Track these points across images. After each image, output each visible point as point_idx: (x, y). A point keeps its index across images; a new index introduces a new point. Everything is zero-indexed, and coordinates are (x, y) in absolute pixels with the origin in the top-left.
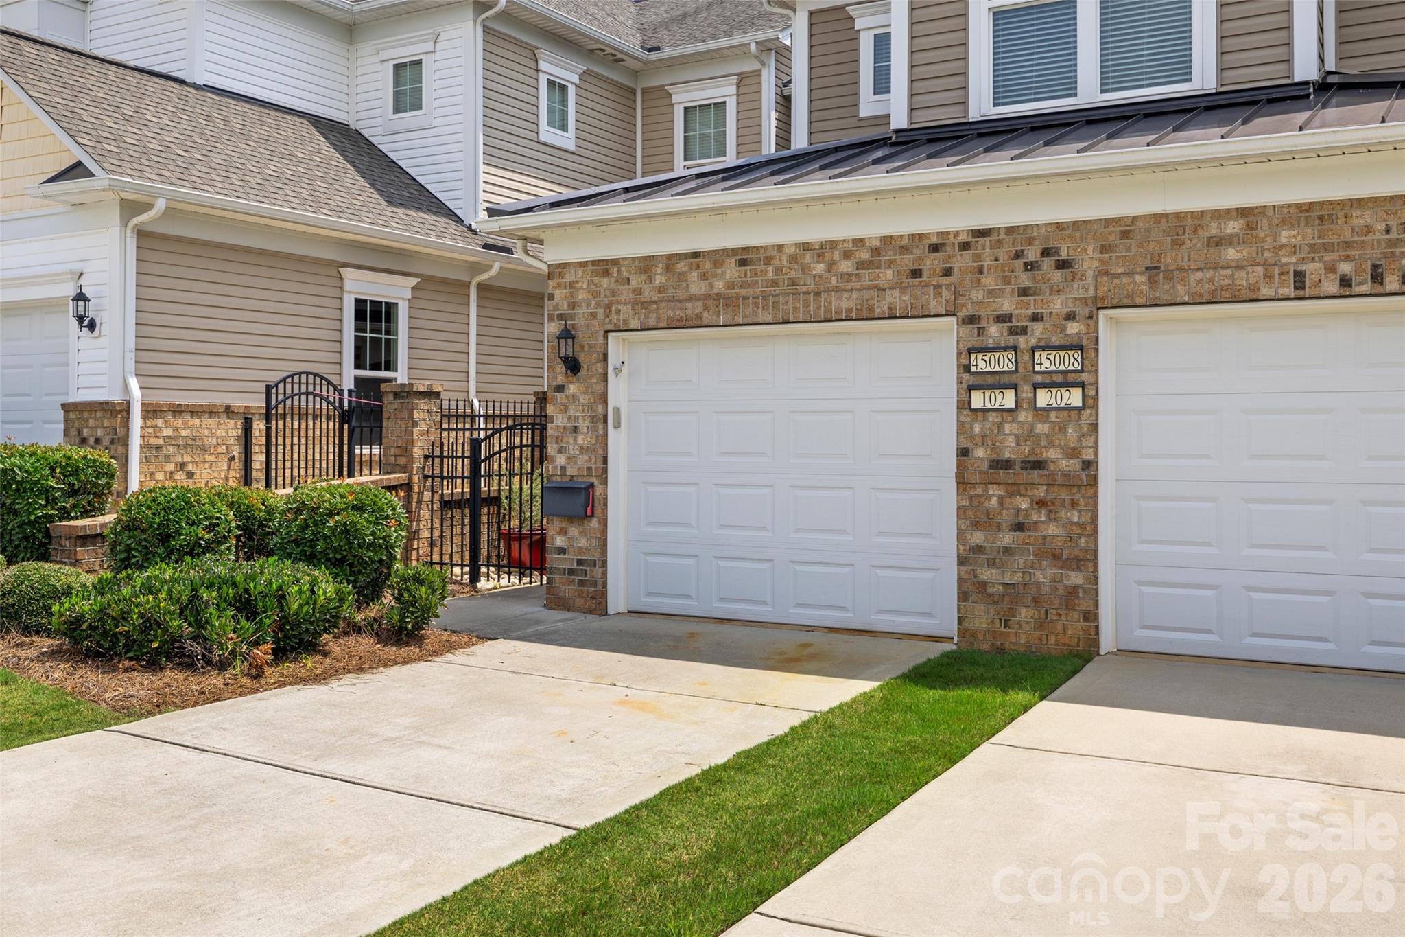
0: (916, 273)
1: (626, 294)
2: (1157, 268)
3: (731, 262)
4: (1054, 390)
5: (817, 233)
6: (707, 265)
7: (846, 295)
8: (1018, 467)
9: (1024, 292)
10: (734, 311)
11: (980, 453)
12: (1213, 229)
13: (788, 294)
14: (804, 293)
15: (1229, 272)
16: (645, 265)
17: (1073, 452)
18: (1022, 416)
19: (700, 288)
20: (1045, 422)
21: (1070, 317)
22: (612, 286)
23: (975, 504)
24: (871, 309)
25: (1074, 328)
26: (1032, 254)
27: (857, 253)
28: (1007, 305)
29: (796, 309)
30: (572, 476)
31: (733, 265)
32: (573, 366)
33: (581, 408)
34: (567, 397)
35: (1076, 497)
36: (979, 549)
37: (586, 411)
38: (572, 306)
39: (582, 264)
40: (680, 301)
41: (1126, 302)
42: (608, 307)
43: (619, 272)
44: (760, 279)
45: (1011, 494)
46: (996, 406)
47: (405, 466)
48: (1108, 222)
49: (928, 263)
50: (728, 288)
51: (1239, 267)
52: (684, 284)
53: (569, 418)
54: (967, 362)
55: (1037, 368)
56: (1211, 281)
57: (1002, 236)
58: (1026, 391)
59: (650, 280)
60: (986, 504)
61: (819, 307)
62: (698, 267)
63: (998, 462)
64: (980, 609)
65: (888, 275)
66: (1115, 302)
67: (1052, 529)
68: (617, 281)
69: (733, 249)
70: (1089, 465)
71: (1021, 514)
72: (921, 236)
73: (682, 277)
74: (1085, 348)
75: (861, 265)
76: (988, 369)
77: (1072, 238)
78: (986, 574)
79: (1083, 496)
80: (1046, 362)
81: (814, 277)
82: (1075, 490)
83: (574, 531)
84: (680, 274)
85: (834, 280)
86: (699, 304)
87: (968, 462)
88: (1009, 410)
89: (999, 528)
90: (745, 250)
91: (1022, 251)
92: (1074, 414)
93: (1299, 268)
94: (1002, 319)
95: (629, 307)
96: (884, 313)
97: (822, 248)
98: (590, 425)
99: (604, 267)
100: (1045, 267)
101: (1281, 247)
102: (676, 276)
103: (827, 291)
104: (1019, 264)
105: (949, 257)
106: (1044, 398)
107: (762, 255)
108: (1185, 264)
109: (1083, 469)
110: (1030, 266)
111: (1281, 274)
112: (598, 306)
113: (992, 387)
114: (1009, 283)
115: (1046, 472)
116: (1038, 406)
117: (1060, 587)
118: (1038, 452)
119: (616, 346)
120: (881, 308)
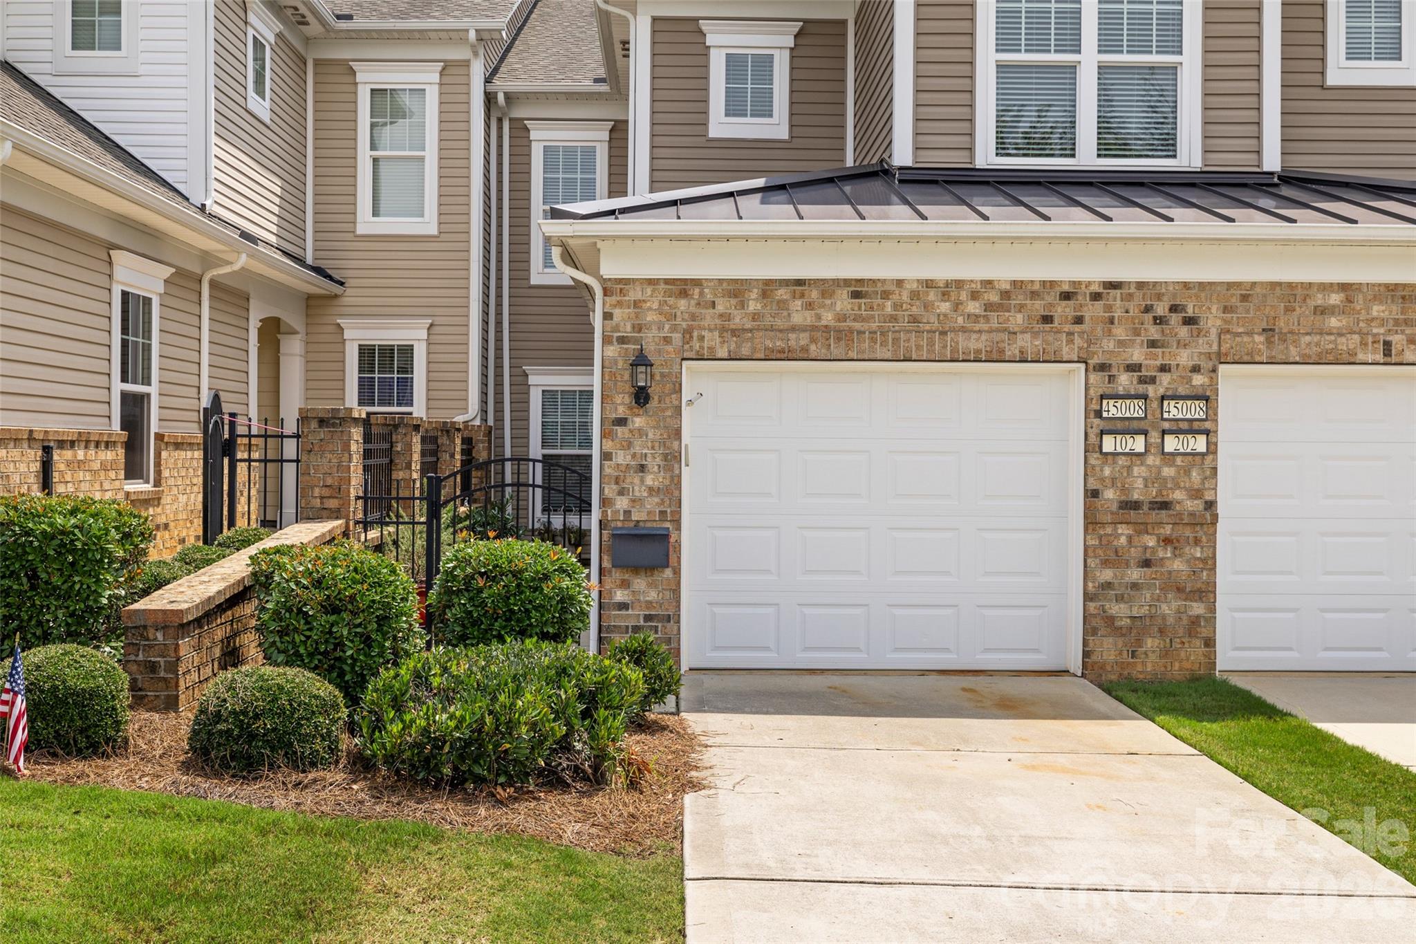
0: (1047, 319)
1: (709, 318)
2: (1272, 330)
3: (843, 294)
4: (1181, 437)
5: (943, 271)
6: (815, 294)
7: (974, 336)
8: (1145, 508)
9: (1153, 344)
10: (847, 345)
11: (1109, 494)
12: (1319, 300)
13: (909, 332)
14: (928, 332)
15: (1332, 338)
16: (736, 289)
17: (1196, 494)
18: (1150, 460)
19: (806, 319)
20: (1171, 466)
21: (1196, 369)
22: (693, 309)
23: (1105, 542)
24: (1002, 351)
25: (1198, 380)
26: (1161, 309)
27: (986, 295)
28: (1137, 354)
29: (919, 347)
30: (638, 522)
31: (845, 295)
32: (641, 397)
33: (650, 444)
34: (631, 431)
35: (1199, 535)
36: (1108, 585)
37: (657, 448)
38: (638, 328)
39: (651, 282)
40: (781, 331)
41: (1246, 358)
42: (688, 333)
43: (701, 294)
44: (877, 313)
45: (1139, 533)
46: (1127, 450)
47: (338, 510)
48: (1230, 285)
49: (1059, 310)
50: (839, 320)
51: (1340, 335)
52: (785, 313)
53: (634, 456)
54: (1098, 408)
55: (1166, 415)
56: (1318, 344)
57: (1133, 290)
58: (1154, 437)
59: (742, 305)
60: (1115, 543)
61: (945, 347)
63: (1127, 503)
64: (1108, 642)
65: (1018, 319)
66: (1237, 358)
67: (1178, 565)
68: (699, 304)
69: (845, 280)
70: (1210, 505)
71: (1149, 551)
72: (1052, 284)
73: (782, 304)
74: (1207, 398)
76: (1119, 415)
77: (1197, 297)
78: (1116, 609)
79: (1205, 534)
80: (1174, 410)
81: (939, 315)
82: (1198, 528)
83: (640, 583)
84: (779, 302)
85: (960, 320)
86: (807, 335)
87: (1098, 503)
88: (1139, 455)
89: (1127, 565)
90: (860, 281)
91: (1152, 306)
92: (1198, 458)
93: (1389, 339)
94: (1132, 368)
95: (717, 334)
96: (1014, 356)
97: (947, 287)
98: (662, 463)
99: (682, 287)
100: (1172, 322)
101: (1373, 320)
102: (775, 304)
103: (953, 330)
104: (1148, 317)
105: (1081, 306)
106: (1171, 443)
107: (879, 288)
108: (1295, 328)
109: (1206, 509)
110: (1159, 321)
111: (1375, 343)
112: (674, 329)
113: (1123, 432)
114: (1139, 335)
115: (1171, 512)
116: (1166, 450)
117: (1184, 617)
118: (1165, 493)
119: (693, 378)
120: (1012, 351)
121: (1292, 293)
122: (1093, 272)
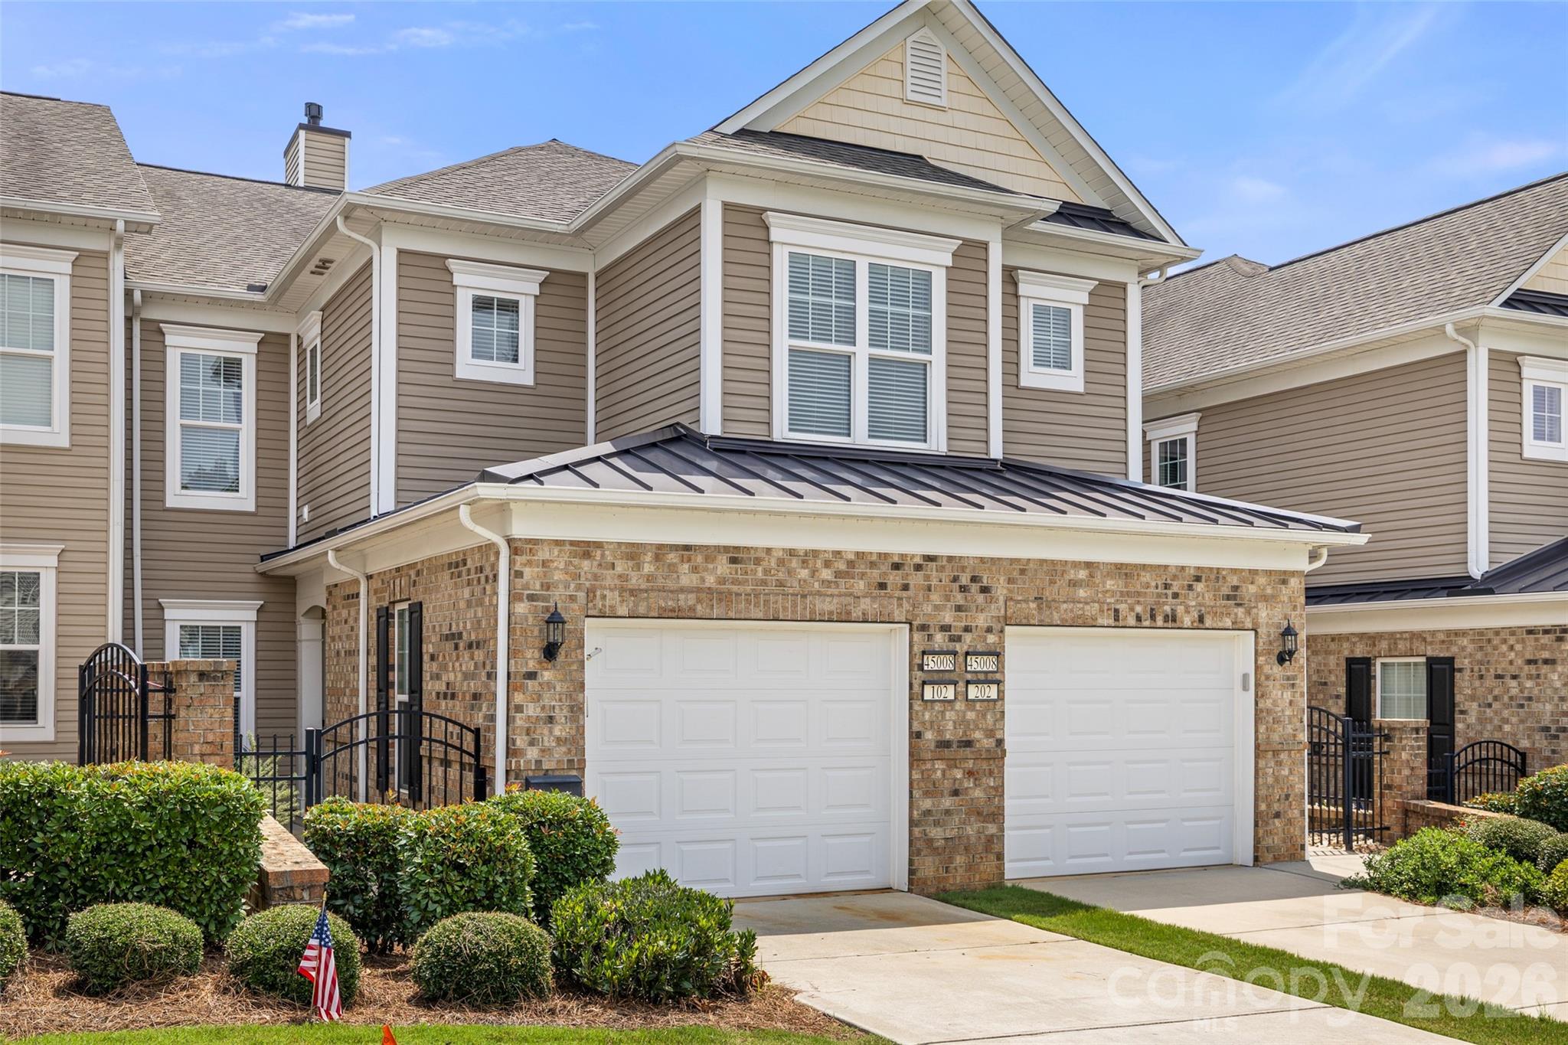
0: (882, 586)
1: (609, 578)
2: (1041, 598)
3: (723, 559)
4: (980, 686)
5: (803, 542)
6: (699, 559)
7: (828, 599)
8: (955, 746)
9: (959, 608)
10: (727, 606)
11: (929, 735)
12: (1071, 574)
13: (778, 594)
14: (792, 595)
15: (1081, 605)
16: (633, 552)
17: (990, 733)
18: (958, 706)
19: (692, 581)
20: (972, 711)
21: (989, 630)
22: (595, 570)
23: (925, 776)
24: (849, 613)
25: (991, 639)
26: (965, 580)
27: (836, 564)
28: (948, 617)
29: (785, 609)
30: (547, 770)
31: (725, 561)
32: (550, 652)
33: (557, 697)
34: (540, 684)
35: (992, 768)
36: (928, 812)
37: (564, 700)
38: (547, 586)
39: (558, 543)
40: (672, 592)
41: (1024, 621)
42: (591, 593)
43: (603, 556)
44: (749, 577)
45: (950, 767)
46: (942, 698)
48: (1013, 561)
49: (891, 578)
50: (720, 583)
51: (1087, 603)
52: (675, 576)
53: (543, 708)
54: (920, 662)
55: (969, 668)
56: (1071, 610)
57: (944, 563)
58: (961, 686)
59: (638, 567)
60: (933, 777)
61: (805, 608)
62: (689, 560)
63: (941, 742)
64: (929, 861)
65: (860, 585)
66: (1018, 621)
67: (978, 793)
68: (600, 565)
69: (724, 547)
70: (1000, 742)
71: (957, 782)
72: (886, 555)
73: (672, 568)
74: (997, 654)
75: (838, 574)
76: (936, 668)
77: (990, 569)
78: (936, 833)
79: (997, 766)
80: (976, 664)
81: (800, 581)
82: (991, 762)
84: (670, 565)
85: (816, 585)
86: (692, 596)
87: (921, 743)
88: (950, 701)
89: (942, 796)
90: (737, 549)
91: (958, 576)
92: (991, 704)
93: (1117, 607)
94: (945, 628)
95: (617, 593)
96: (859, 618)
97: (806, 555)
98: (568, 714)
99: (585, 549)
100: (973, 591)
101: (1107, 591)
102: (666, 566)
103: (811, 594)
104: (956, 586)
105: (907, 575)
106: (973, 692)
107: (753, 555)
108: (1056, 597)
109: (997, 746)
110: (963, 589)
111: (1108, 610)
112: (579, 588)
113: (939, 682)
114: (949, 601)
115: (973, 749)
116: (969, 698)
117: (983, 837)
118: (968, 733)
119: (595, 633)
120: (856, 613)
121: (1054, 569)
122: (914, 546)
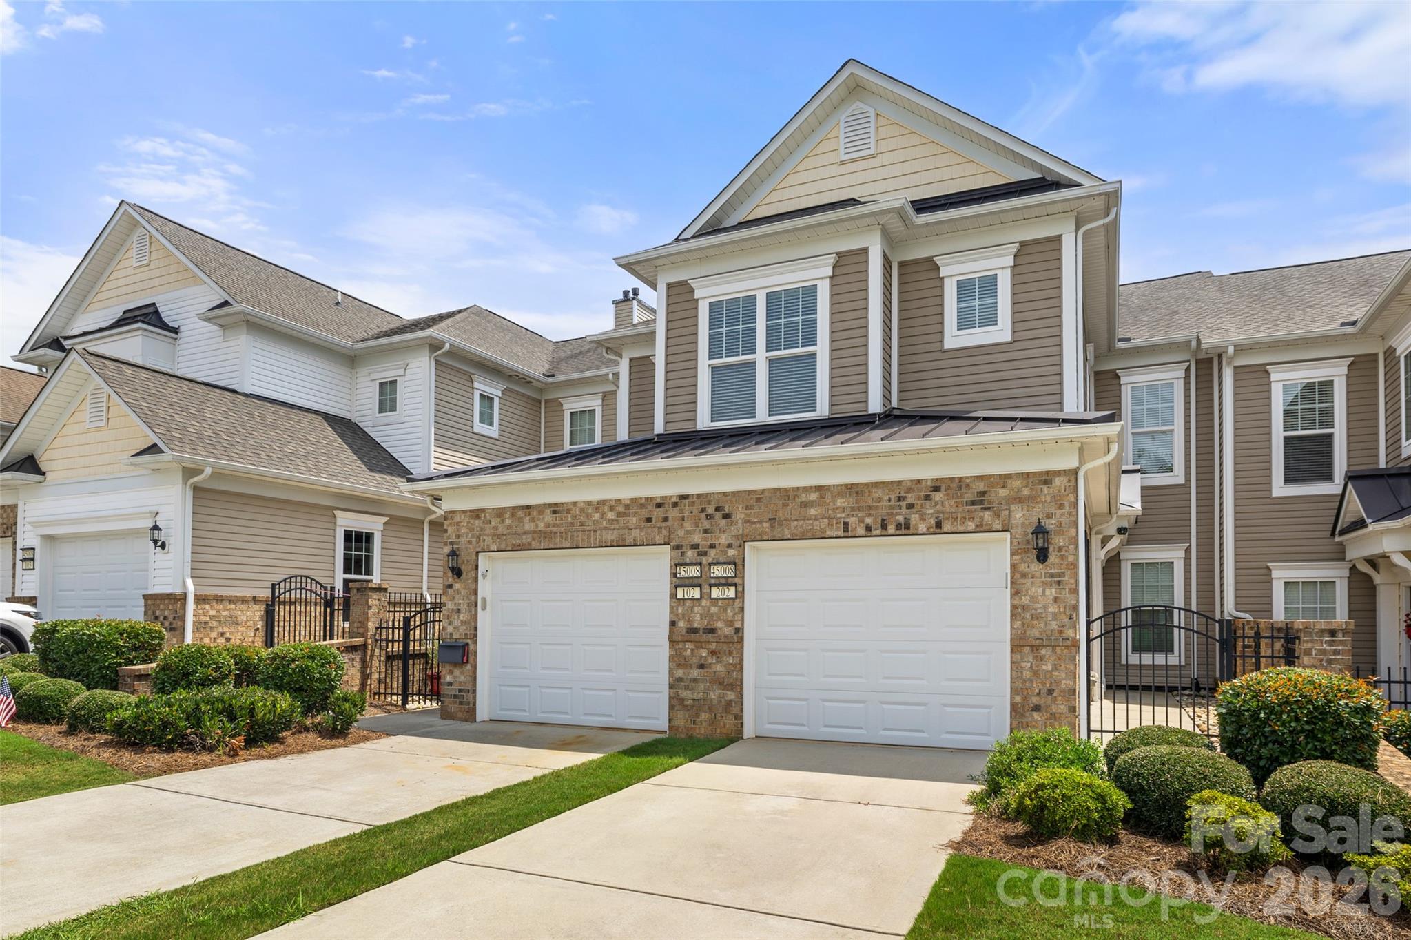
0: (649, 520)
1: (489, 530)
2: (775, 519)
3: (548, 512)
4: (720, 588)
5: (595, 495)
6: (535, 513)
7: (610, 532)
8: (701, 632)
9: (706, 531)
10: (549, 541)
11: (681, 624)
12: (803, 498)
13: (579, 531)
14: (588, 530)
15: (811, 522)
16: (500, 512)
17: (730, 623)
18: (704, 603)
19: (531, 527)
20: (716, 606)
21: (730, 546)
22: (481, 524)
23: (678, 653)
24: (624, 540)
25: (731, 552)
26: (710, 510)
27: (617, 507)
28: (697, 539)
29: (583, 540)
30: (457, 639)
32: (457, 572)
33: (462, 598)
34: (454, 590)
35: (732, 649)
36: (680, 679)
37: (466, 600)
38: (458, 536)
39: (464, 512)
40: (519, 534)
41: (758, 538)
42: (478, 537)
43: (485, 516)
44: (564, 521)
45: (697, 648)
46: (690, 597)
47: (363, 634)
48: (750, 492)
49: (655, 514)
50: (546, 527)
51: (816, 519)
52: (522, 524)
53: (455, 604)
54: (675, 572)
55: (712, 575)
56: (801, 526)
57: (695, 499)
58: (706, 589)
59: (503, 521)
60: (684, 653)
61: (596, 539)
62: (529, 515)
63: (691, 629)
64: (680, 714)
65: (633, 521)
66: (753, 538)
67: (719, 668)
68: (484, 522)
69: (549, 504)
70: (739, 631)
71: (703, 659)
72: (651, 498)
73: (521, 520)
74: (738, 564)
75: (619, 515)
76: (686, 576)
77: (731, 501)
78: (685, 694)
79: (736, 648)
80: (717, 572)
81: (594, 521)
82: (731, 645)
83: (457, 672)
84: (519, 518)
85: (604, 523)
86: (530, 536)
87: (675, 629)
88: (697, 599)
89: (691, 668)
90: (556, 504)
91: (705, 508)
92: (731, 601)
93: (847, 520)
94: (694, 546)
95: (491, 537)
96: (631, 543)
97: (598, 504)
98: (468, 608)
99: (476, 513)
100: (716, 517)
101: (837, 508)
102: (517, 519)
103: (600, 529)
104: (703, 515)
106: (715, 593)
107: (565, 507)
108: (789, 517)
109: (736, 633)
110: (709, 517)
111: (837, 523)
112: (472, 537)
113: (688, 586)
114: (698, 526)
115: (714, 635)
116: (712, 597)
117: (723, 700)
118: (712, 623)
119: (483, 560)
120: (630, 540)
121: (786, 495)
122: (671, 490)
